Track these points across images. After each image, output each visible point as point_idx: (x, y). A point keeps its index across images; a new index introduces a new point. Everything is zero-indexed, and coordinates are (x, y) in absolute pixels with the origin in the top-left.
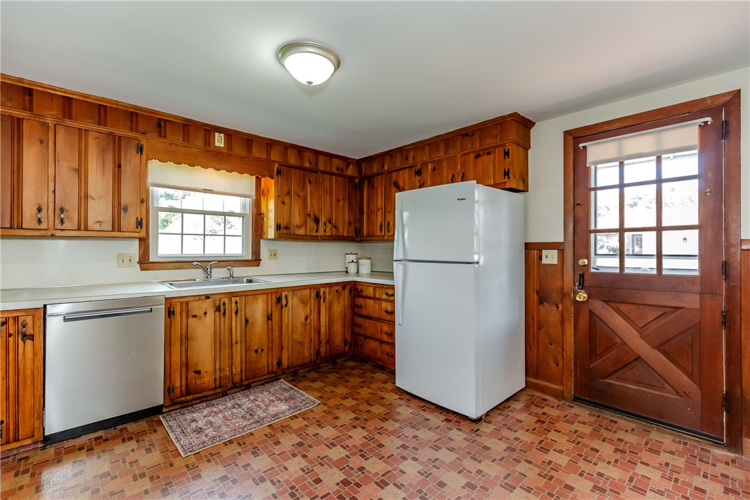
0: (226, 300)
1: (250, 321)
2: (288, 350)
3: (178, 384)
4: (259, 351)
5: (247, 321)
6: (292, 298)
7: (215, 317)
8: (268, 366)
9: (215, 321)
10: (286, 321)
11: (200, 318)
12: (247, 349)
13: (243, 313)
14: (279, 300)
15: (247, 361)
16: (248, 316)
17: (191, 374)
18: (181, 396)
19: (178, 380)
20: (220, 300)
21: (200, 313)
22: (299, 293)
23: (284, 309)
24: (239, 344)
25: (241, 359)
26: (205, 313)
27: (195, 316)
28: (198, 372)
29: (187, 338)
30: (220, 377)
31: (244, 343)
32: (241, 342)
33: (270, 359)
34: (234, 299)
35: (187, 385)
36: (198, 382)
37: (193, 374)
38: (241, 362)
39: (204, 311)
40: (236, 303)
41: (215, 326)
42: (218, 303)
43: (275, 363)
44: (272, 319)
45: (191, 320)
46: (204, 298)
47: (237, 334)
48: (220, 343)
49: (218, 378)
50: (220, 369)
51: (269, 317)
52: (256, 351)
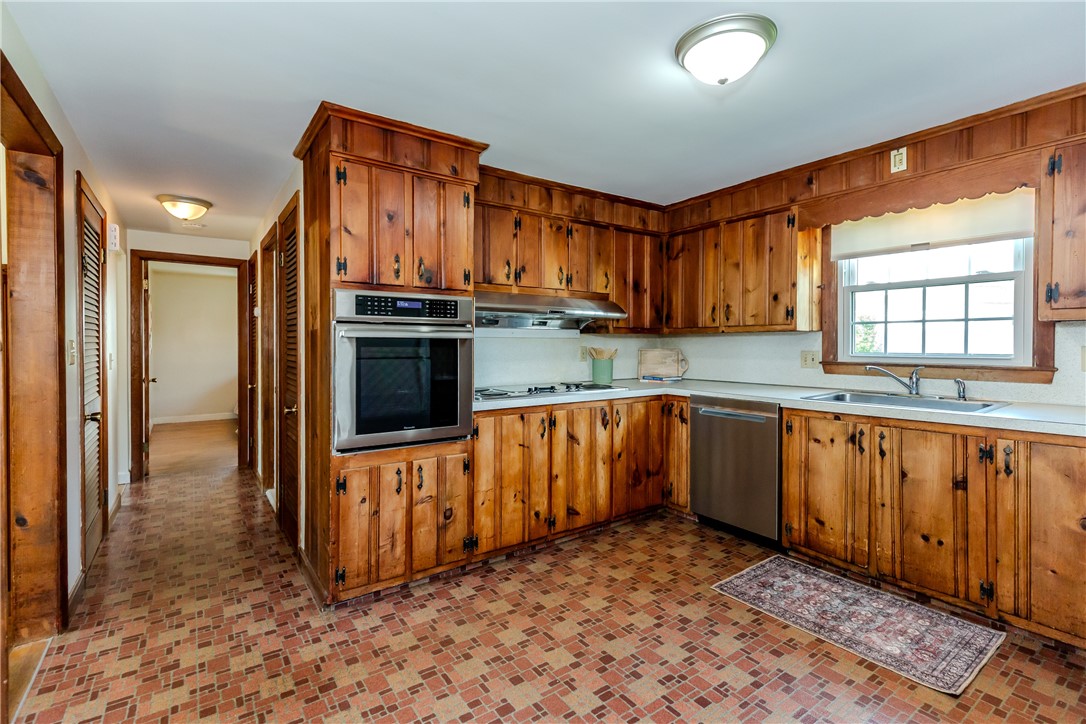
0: (866, 429)
1: (910, 476)
2: (1016, 575)
3: (795, 526)
4: (934, 540)
5: (904, 475)
6: (1029, 459)
7: (847, 450)
8: (956, 580)
9: (847, 456)
10: (1009, 506)
11: (824, 445)
12: (905, 525)
13: (896, 458)
14: (987, 454)
15: (902, 546)
16: (907, 466)
17: (812, 522)
18: (800, 544)
19: (796, 520)
20: (855, 427)
21: (824, 438)
22: (1056, 453)
23: (1002, 475)
24: (888, 509)
25: (893, 537)
26: (832, 441)
27: (817, 441)
28: (822, 523)
29: (807, 466)
30: (853, 547)
31: (897, 510)
32: (892, 508)
33: (960, 569)
34: (878, 430)
35: (807, 532)
36: (821, 537)
37: (814, 521)
38: (893, 542)
39: (831, 437)
40: (882, 437)
41: (846, 463)
42: (850, 430)
43: (975, 582)
44: (965, 489)
45: (812, 445)
46: (832, 417)
47: (886, 491)
48: (854, 493)
49: (849, 547)
50: (853, 534)
51: (960, 484)
52: (926, 538)
